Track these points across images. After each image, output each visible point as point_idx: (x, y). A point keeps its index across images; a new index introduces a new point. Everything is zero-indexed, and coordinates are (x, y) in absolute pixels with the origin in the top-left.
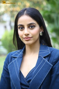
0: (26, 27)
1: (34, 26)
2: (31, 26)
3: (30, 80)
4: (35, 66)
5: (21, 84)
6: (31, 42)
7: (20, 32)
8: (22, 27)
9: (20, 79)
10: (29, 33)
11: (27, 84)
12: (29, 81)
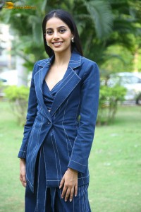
0: (55, 31)
1: (65, 30)
2: (61, 30)
3: (55, 93)
4: (62, 78)
5: (44, 96)
6: (60, 49)
7: (48, 37)
8: (51, 31)
9: (43, 91)
10: (59, 37)
11: (52, 97)
12: (54, 95)
